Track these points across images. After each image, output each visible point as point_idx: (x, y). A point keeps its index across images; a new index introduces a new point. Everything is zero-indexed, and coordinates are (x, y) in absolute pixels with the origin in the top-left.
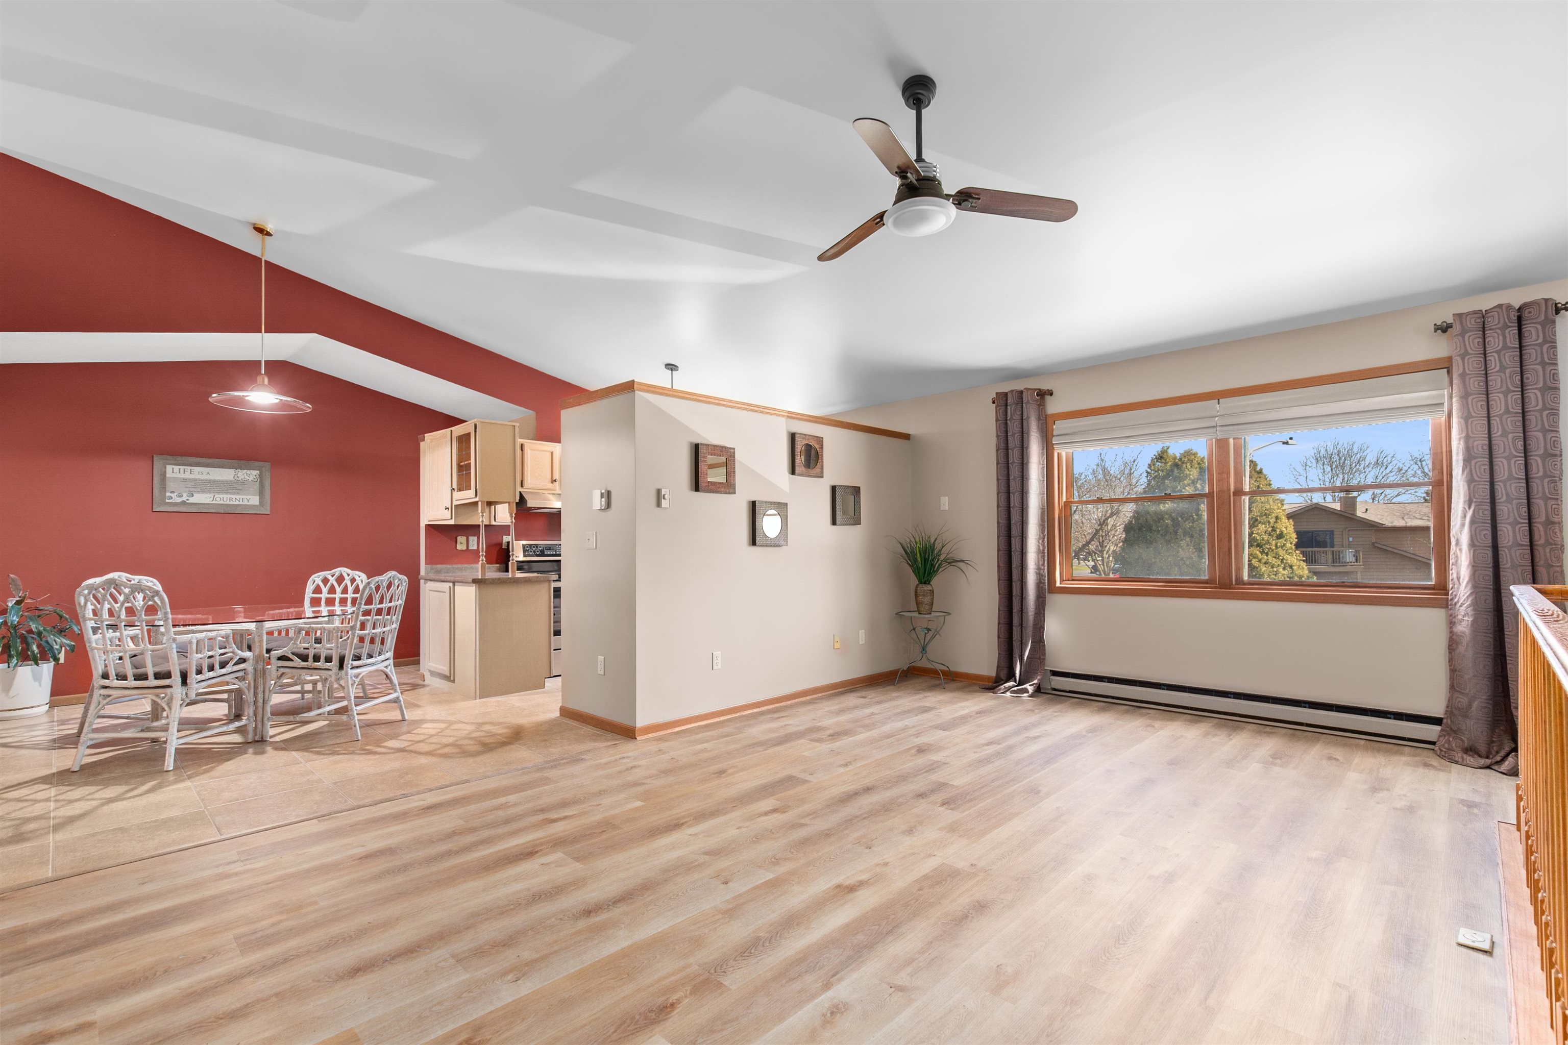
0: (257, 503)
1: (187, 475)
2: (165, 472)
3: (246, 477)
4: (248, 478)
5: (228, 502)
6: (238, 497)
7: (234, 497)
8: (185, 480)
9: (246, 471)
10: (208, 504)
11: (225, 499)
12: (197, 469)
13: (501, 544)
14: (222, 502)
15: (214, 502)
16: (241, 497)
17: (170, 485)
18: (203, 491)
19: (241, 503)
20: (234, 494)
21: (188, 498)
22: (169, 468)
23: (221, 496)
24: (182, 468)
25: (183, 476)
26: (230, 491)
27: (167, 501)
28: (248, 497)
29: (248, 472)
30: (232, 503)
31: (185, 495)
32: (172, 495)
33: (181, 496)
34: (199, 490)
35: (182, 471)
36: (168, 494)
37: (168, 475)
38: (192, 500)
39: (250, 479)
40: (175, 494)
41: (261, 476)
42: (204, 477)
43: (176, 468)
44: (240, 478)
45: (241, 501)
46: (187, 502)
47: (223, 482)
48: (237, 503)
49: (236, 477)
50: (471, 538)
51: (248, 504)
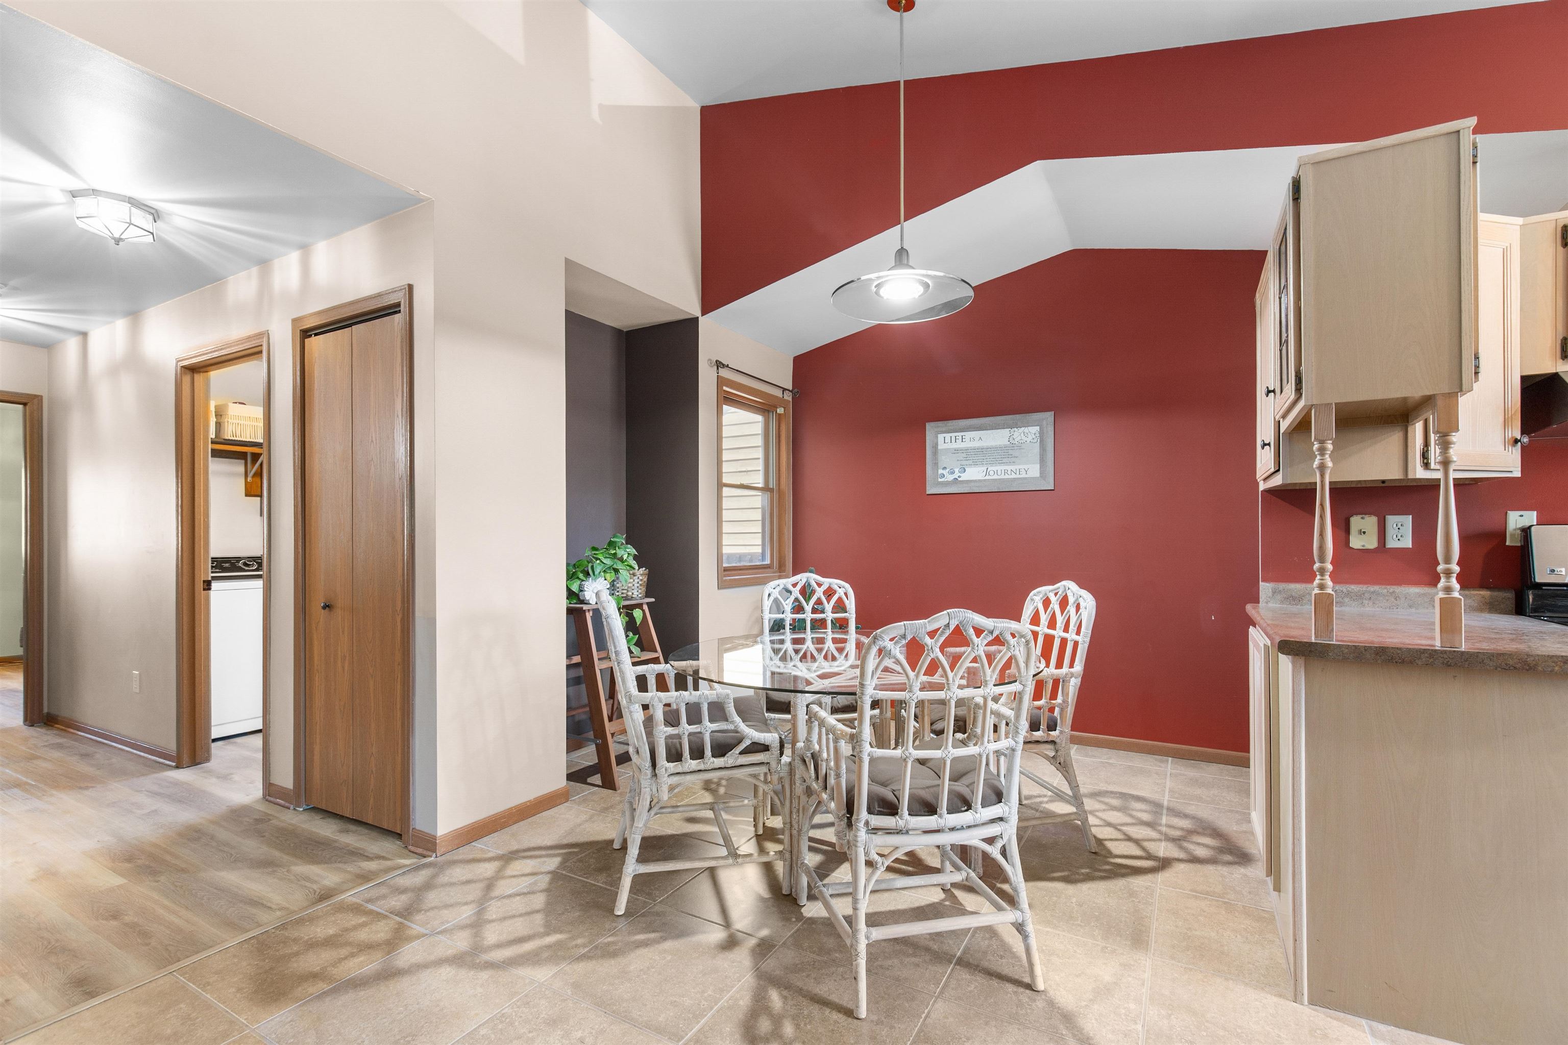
0: (1038, 475)
1: (959, 445)
2: (937, 444)
3: (1024, 438)
4: (1025, 439)
5: (1003, 477)
6: (1013, 468)
7: (1009, 468)
8: (956, 451)
9: (1023, 428)
10: (980, 481)
11: (999, 473)
12: (968, 435)
13: (1503, 535)
14: (996, 477)
15: (987, 477)
16: (1018, 467)
17: (944, 460)
18: (975, 464)
19: (1018, 476)
20: (1009, 463)
21: (959, 474)
22: (941, 437)
23: (995, 468)
24: (953, 435)
25: (954, 446)
26: (1005, 460)
27: (940, 480)
28: (1026, 467)
29: (1026, 430)
30: (1007, 476)
31: (957, 470)
32: (945, 472)
33: (953, 473)
34: (970, 462)
35: (953, 439)
36: (941, 471)
37: (939, 447)
38: (964, 477)
39: (1028, 440)
40: (947, 470)
41: (1042, 433)
42: (977, 444)
43: (948, 436)
44: (1016, 440)
45: (1018, 473)
46: (959, 479)
47: (996, 448)
48: (1013, 476)
49: (1011, 439)
50: (1392, 521)
51: (1027, 476)
